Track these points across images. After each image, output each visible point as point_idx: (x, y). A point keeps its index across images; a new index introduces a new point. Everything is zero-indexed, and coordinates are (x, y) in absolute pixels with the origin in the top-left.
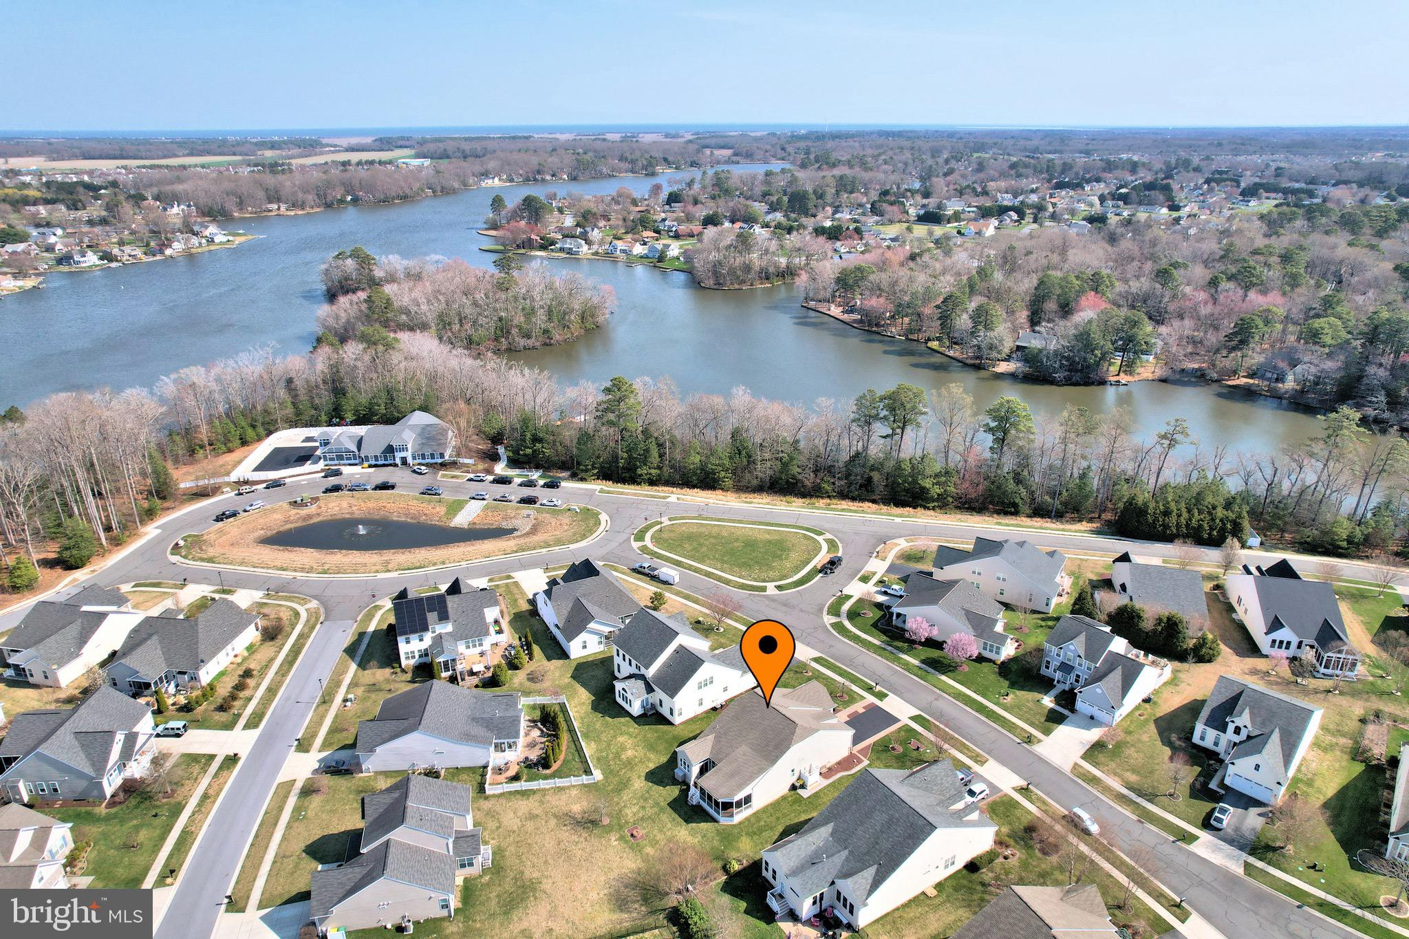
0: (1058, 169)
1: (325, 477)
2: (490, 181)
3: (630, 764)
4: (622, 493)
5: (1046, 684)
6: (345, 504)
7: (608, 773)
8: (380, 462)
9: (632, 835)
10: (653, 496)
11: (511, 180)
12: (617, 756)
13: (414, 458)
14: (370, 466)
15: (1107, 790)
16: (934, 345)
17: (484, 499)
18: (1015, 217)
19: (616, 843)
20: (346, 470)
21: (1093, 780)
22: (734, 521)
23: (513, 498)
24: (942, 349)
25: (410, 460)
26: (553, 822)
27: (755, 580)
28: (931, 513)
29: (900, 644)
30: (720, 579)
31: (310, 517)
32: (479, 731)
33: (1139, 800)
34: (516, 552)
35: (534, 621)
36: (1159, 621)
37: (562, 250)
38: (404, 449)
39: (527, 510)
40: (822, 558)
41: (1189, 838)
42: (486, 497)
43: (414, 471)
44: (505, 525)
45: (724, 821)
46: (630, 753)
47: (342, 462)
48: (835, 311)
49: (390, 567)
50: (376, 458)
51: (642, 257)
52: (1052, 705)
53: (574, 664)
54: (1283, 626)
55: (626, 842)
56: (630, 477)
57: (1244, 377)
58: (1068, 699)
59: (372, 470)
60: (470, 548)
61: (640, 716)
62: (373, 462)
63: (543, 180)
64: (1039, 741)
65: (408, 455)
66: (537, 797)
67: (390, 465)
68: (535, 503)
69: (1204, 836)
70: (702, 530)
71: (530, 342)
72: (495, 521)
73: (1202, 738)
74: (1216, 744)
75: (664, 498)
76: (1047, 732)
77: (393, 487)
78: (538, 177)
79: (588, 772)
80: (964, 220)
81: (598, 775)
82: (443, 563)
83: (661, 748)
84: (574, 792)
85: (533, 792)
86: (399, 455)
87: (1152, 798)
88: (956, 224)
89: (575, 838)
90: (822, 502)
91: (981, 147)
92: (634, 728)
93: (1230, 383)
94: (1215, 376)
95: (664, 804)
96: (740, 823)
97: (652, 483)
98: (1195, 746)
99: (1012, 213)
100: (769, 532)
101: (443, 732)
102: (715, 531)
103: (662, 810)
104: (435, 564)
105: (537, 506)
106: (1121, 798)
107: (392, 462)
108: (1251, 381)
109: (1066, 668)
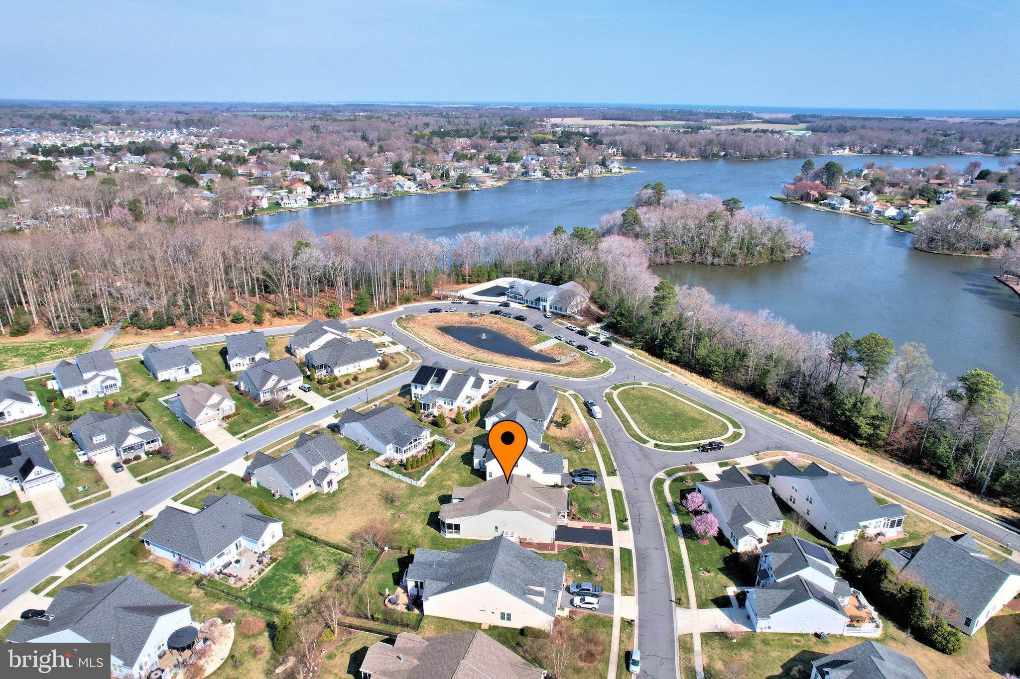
1: (500, 306)
2: (841, 151)
3: (441, 487)
4: (642, 361)
5: (745, 581)
8: (534, 306)
9: (399, 515)
12: (443, 481)
13: (551, 308)
14: (527, 307)
15: (687, 660)
17: (561, 340)
20: (512, 305)
21: (687, 649)
23: (575, 344)
25: (548, 308)
26: (377, 491)
27: (648, 435)
32: (390, 436)
37: (829, 205)
38: (545, 301)
39: (576, 353)
42: (563, 339)
43: (544, 315)
44: (556, 357)
45: (442, 533)
46: (448, 483)
47: (515, 300)
50: (531, 302)
52: (730, 594)
55: (393, 516)
59: (524, 308)
61: (476, 470)
62: (530, 305)
63: (889, 154)
64: (688, 608)
65: (548, 305)
67: (535, 308)
68: (584, 350)
70: (660, 397)
72: (553, 353)
75: (664, 371)
77: (524, 320)
78: (885, 150)
79: (417, 479)
81: (421, 484)
85: (388, 475)
86: (541, 304)
95: (430, 511)
96: (448, 539)
100: (702, 413)
103: (425, 513)
104: (492, 363)
105: (584, 352)
106: (689, 671)
107: (538, 307)
109: (763, 574)
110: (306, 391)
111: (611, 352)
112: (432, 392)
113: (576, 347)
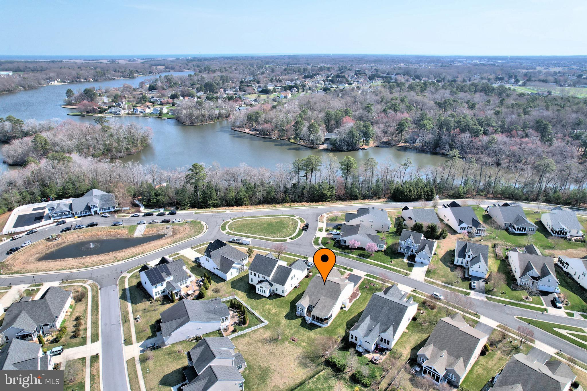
0: (302, 70)
1: (57, 225)
2: (53, 83)
3: (275, 314)
4: (205, 213)
5: (402, 255)
6: (75, 236)
7: (269, 320)
8: (83, 215)
9: (293, 340)
10: (219, 212)
11: (64, 82)
12: (269, 313)
13: (100, 210)
14: (79, 217)
15: (438, 285)
16: (292, 141)
17: (144, 224)
18: (296, 90)
19: (289, 345)
20: (67, 220)
21: (432, 283)
22: (258, 217)
23: (158, 221)
24: (296, 142)
25: (98, 212)
26: (260, 344)
27: (280, 237)
28: (328, 203)
29: (347, 251)
30: (266, 239)
31: (59, 244)
32: (212, 316)
33: (449, 286)
34: (174, 243)
35: (201, 269)
36: (429, 227)
37: (111, 113)
38: (95, 207)
39: (166, 225)
40: (300, 226)
41: (468, 294)
42: (145, 222)
43: (103, 216)
44: (160, 233)
45: (324, 326)
46: (273, 311)
47: (63, 217)
48: (247, 131)
49: (118, 259)
50: (81, 213)
51: (151, 114)
52: (407, 262)
53: (230, 283)
54: (463, 222)
55: (292, 343)
56: (205, 205)
57: (403, 143)
58: (412, 258)
59: (81, 218)
60: (150, 245)
61: (269, 296)
62: (80, 215)
63: (80, 82)
64: (410, 274)
65: (97, 209)
66: (247, 336)
67: (89, 215)
68: (169, 222)
69: (472, 292)
70: (247, 222)
71: (122, 154)
72: (154, 232)
73: (457, 262)
74: (462, 263)
75: (225, 212)
76: (411, 271)
77: (96, 225)
78: (78, 80)
79: (262, 322)
80: (277, 92)
81: (266, 322)
82: (143, 253)
83: (284, 306)
84: (261, 331)
85: (245, 335)
86: (93, 210)
87: (452, 284)
88: (275, 94)
89: (272, 347)
90: (287, 205)
91: (268, 63)
92: (269, 301)
93: (399, 145)
94: (394, 143)
95: (298, 326)
97: (215, 206)
98: (456, 265)
99: (295, 88)
100: (274, 219)
101: (199, 319)
102: (253, 221)
103: (299, 328)
104: (139, 254)
105: (170, 223)
106: (443, 286)
107: (89, 214)
108: (406, 144)
109: (408, 248)
110: (60, 354)
111: (183, 216)
112: (169, 283)
113: (161, 223)
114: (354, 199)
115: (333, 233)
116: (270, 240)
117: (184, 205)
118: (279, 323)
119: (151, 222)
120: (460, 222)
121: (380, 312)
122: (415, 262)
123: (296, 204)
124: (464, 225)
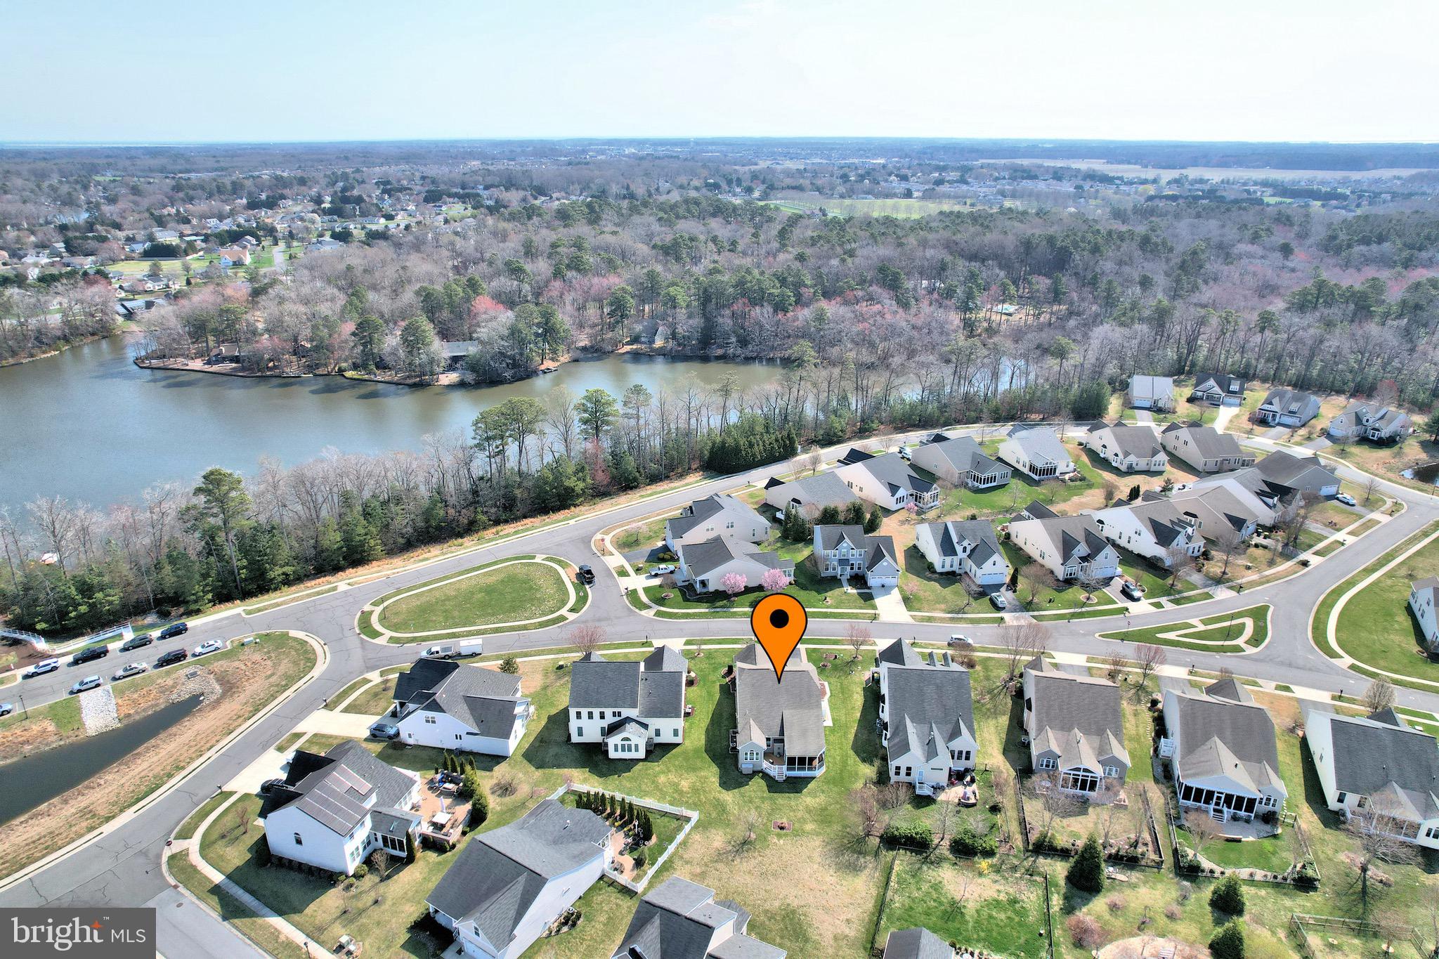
3: (695, 790)
4: (278, 605)
7: (694, 806)
9: (782, 828)
10: (318, 593)
12: (681, 793)
15: (942, 620)
16: (349, 374)
17: (98, 685)
18: (254, 242)
19: (782, 842)
21: (930, 619)
24: (366, 377)
26: (720, 866)
29: (721, 603)
32: (575, 848)
33: (960, 616)
34: (257, 710)
35: (407, 751)
36: (849, 510)
40: (568, 577)
41: (1001, 620)
44: (176, 697)
45: (818, 773)
46: (685, 785)
49: (103, 811)
52: (855, 591)
53: (520, 758)
54: (899, 487)
55: (786, 835)
56: (259, 586)
57: (628, 343)
58: (859, 580)
60: (181, 740)
61: (648, 756)
64: (879, 615)
68: (185, 656)
69: (1005, 615)
70: (424, 599)
73: (942, 566)
74: (952, 566)
75: (333, 589)
76: (875, 607)
80: (200, 251)
82: (180, 768)
83: (699, 764)
84: (697, 837)
85: (672, 862)
87: (961, 611)
88: (195, 255)
89: (753, 862)
90: (489, 533)
92: (656, 767)
93: (620, 351)
94: (610, 348)
95: (767, 794)
97: (288, 581)
98: (941, 574)
99: (248, 237)
100: (485, 574)
101: (561, 871)
102: (438, 595)
103: (771, 798)
104: (170, 776)
105: (189, 659)
106: (952, 619)
108: (634, 347)
109: (843, 562)
111: (216, 629)
112: (376, 814)
113: (157, 666)
114: (631, 488)
115: (659, 572)
116: (525, 628)
117: (196, 601)
118: (721, 807)
119: (120, 673)
120: (893, 488)
121: (923, 701)
122: (869, 588)
123: (509, 528)
124: (901, 493)
